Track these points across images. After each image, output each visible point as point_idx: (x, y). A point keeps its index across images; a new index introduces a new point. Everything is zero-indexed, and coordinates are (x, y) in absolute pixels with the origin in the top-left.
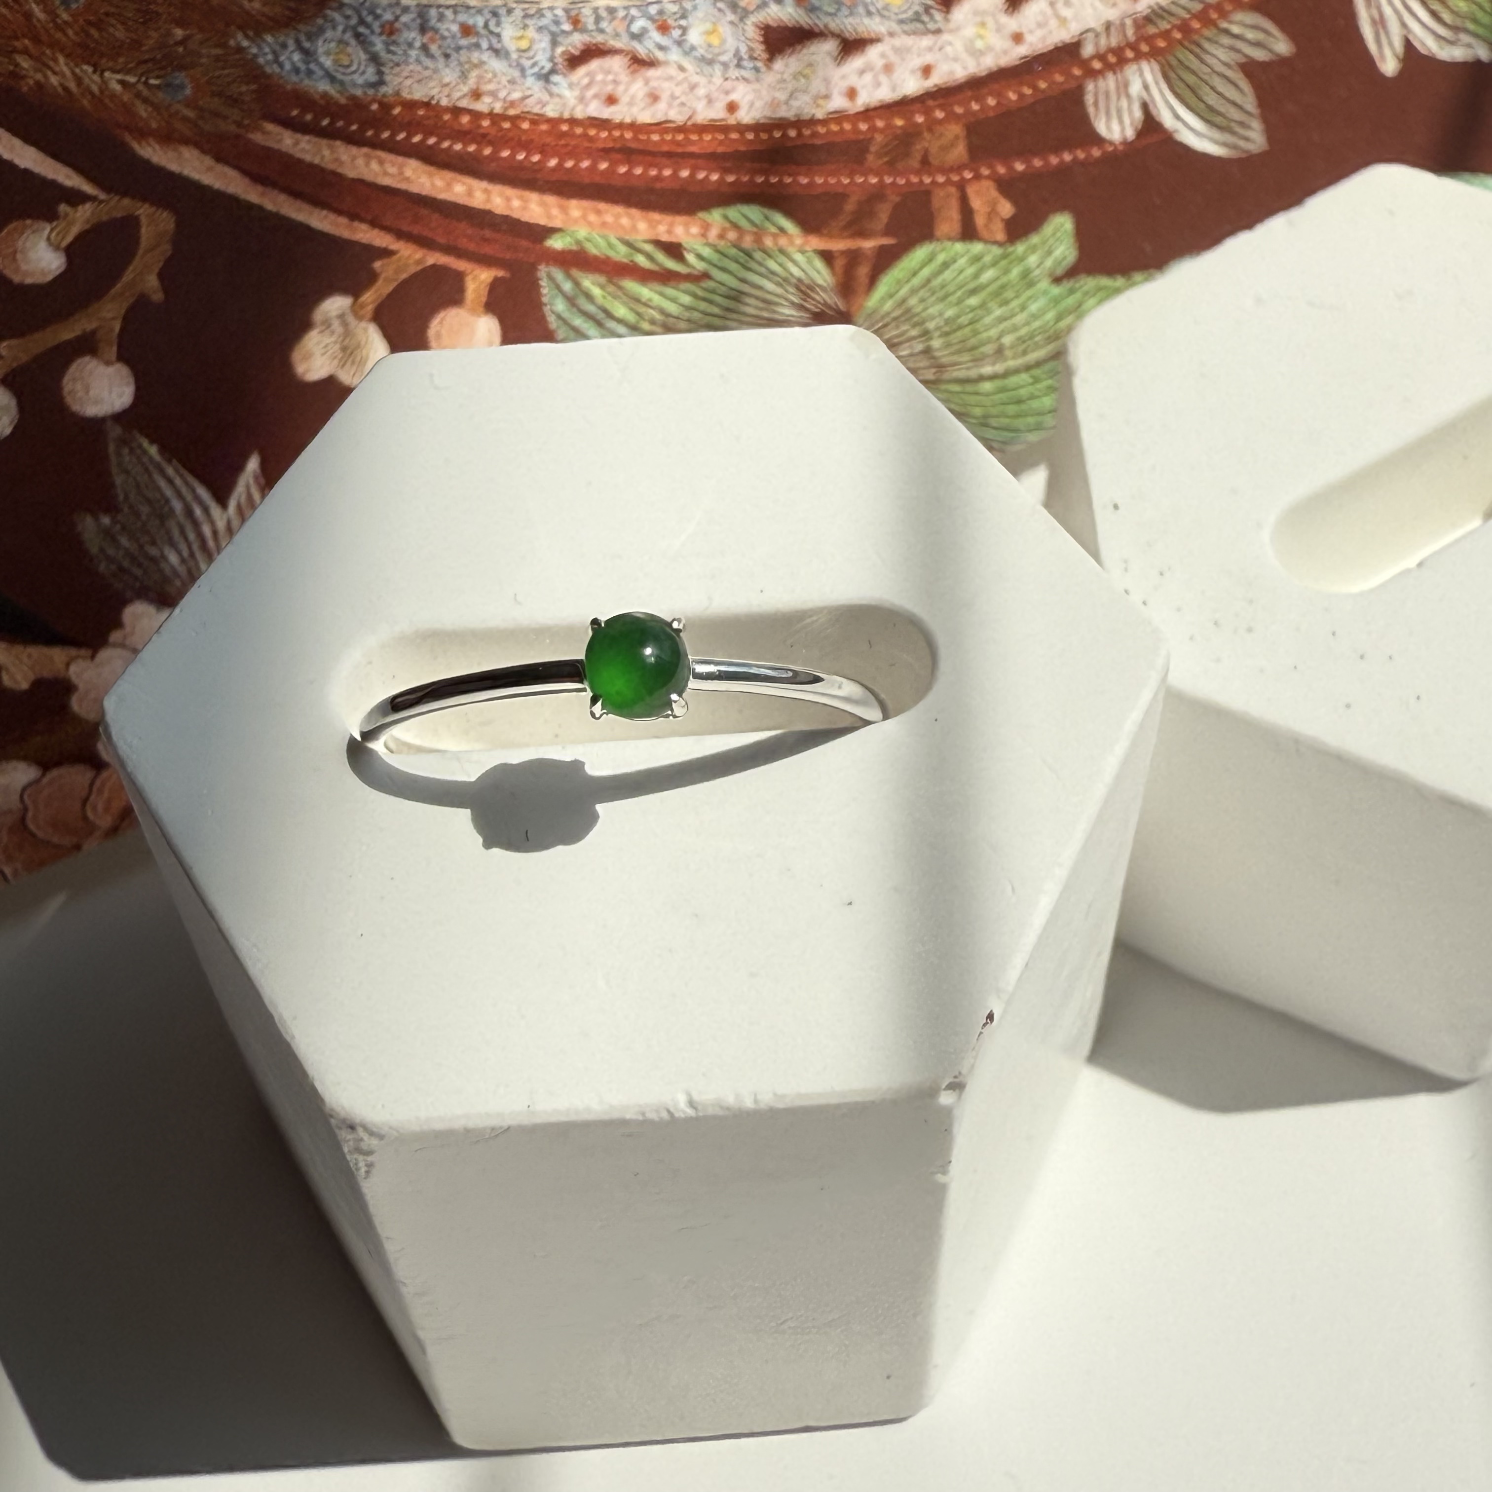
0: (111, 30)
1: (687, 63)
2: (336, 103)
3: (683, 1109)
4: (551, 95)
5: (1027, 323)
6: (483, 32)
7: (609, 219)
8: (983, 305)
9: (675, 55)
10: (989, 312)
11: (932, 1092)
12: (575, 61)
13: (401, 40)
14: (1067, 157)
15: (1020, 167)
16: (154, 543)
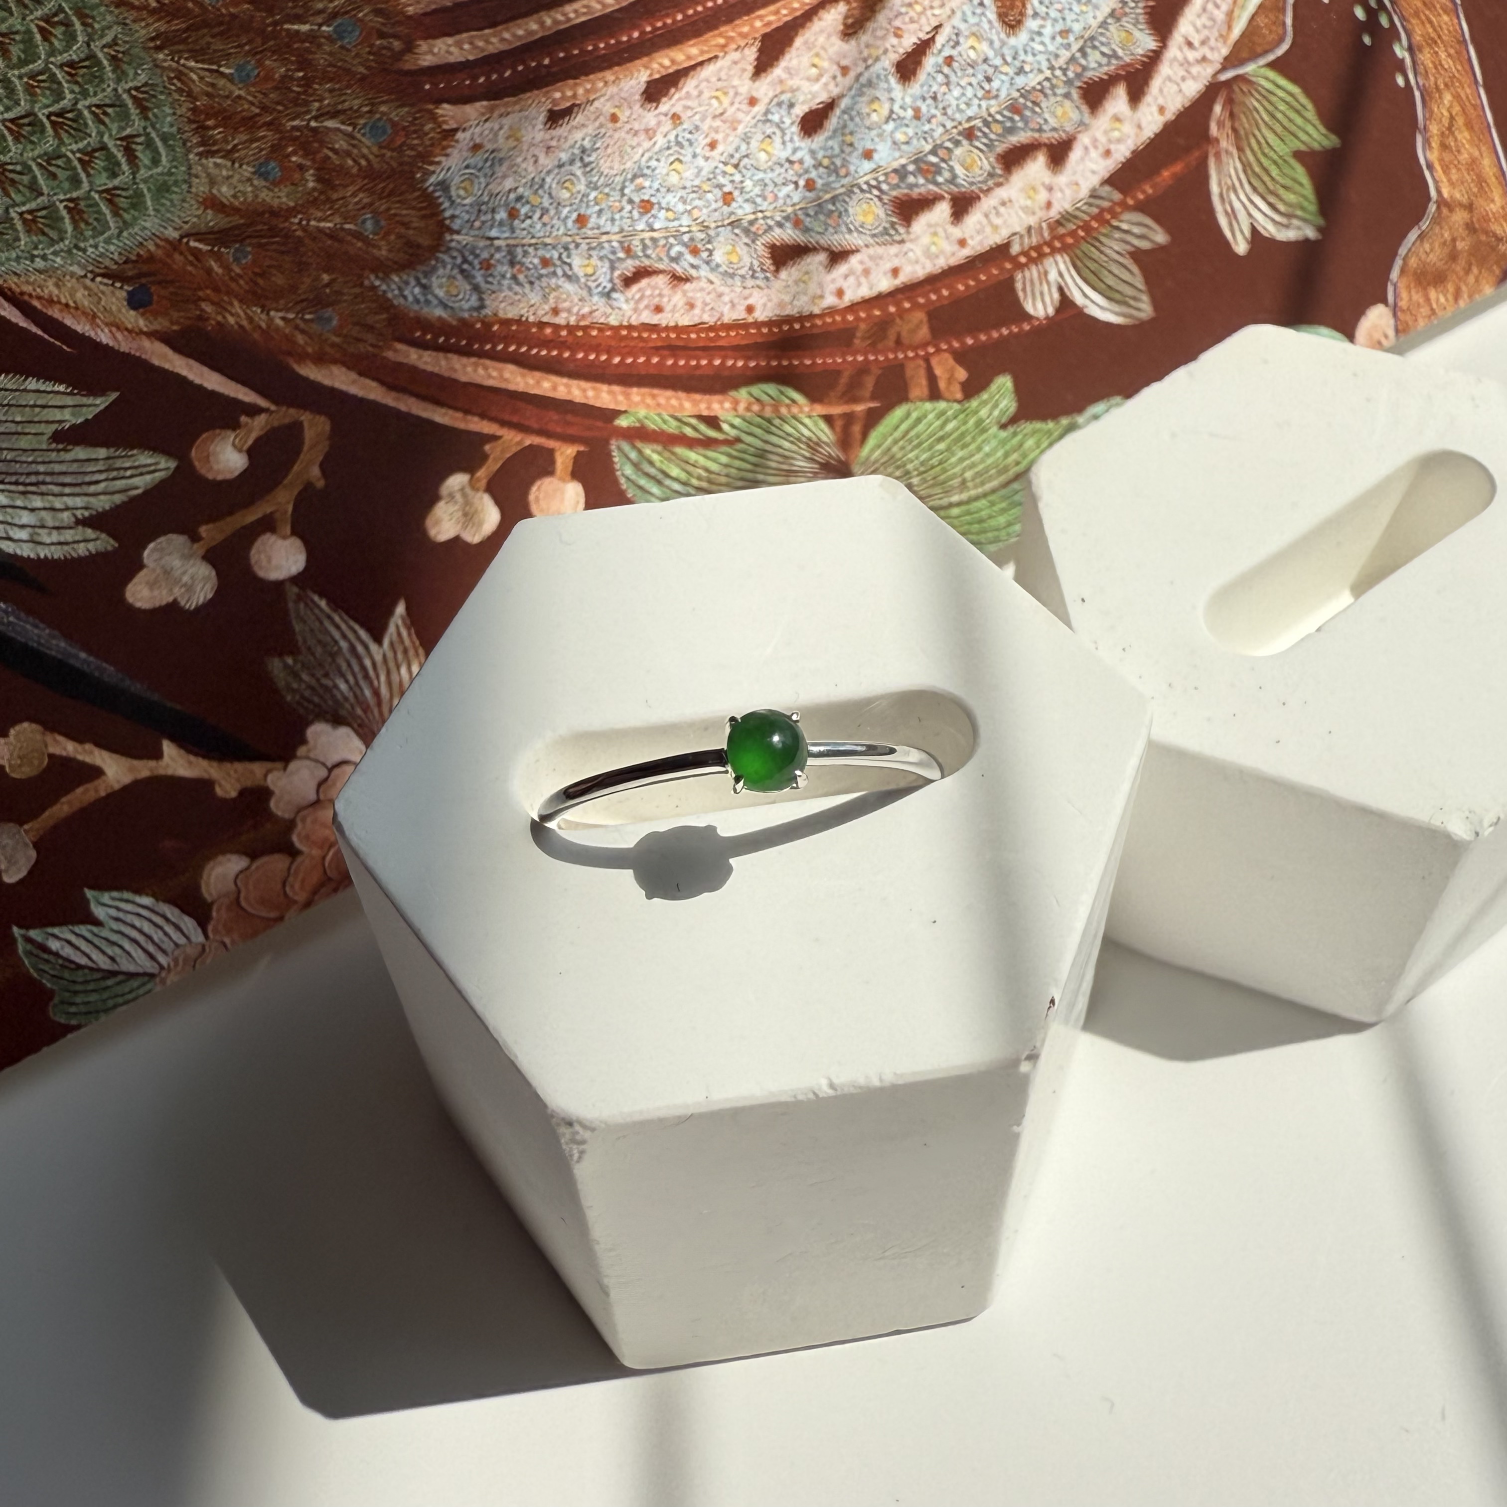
0: (273, 279)
1: (712, 277)
2: (450, 326)
3: (825, 1091)
4: (613, 309)
5: (982, 461)
6: (558, 263)
7: (662, 401)
8: (948, 449)
9: (704, 272)
10: (953, 454)
11: (1016, 1063)
12: (628, 281)
13: (496, 273)
14: (1005, 332)
15: (970, 341)
16: (326, 675)
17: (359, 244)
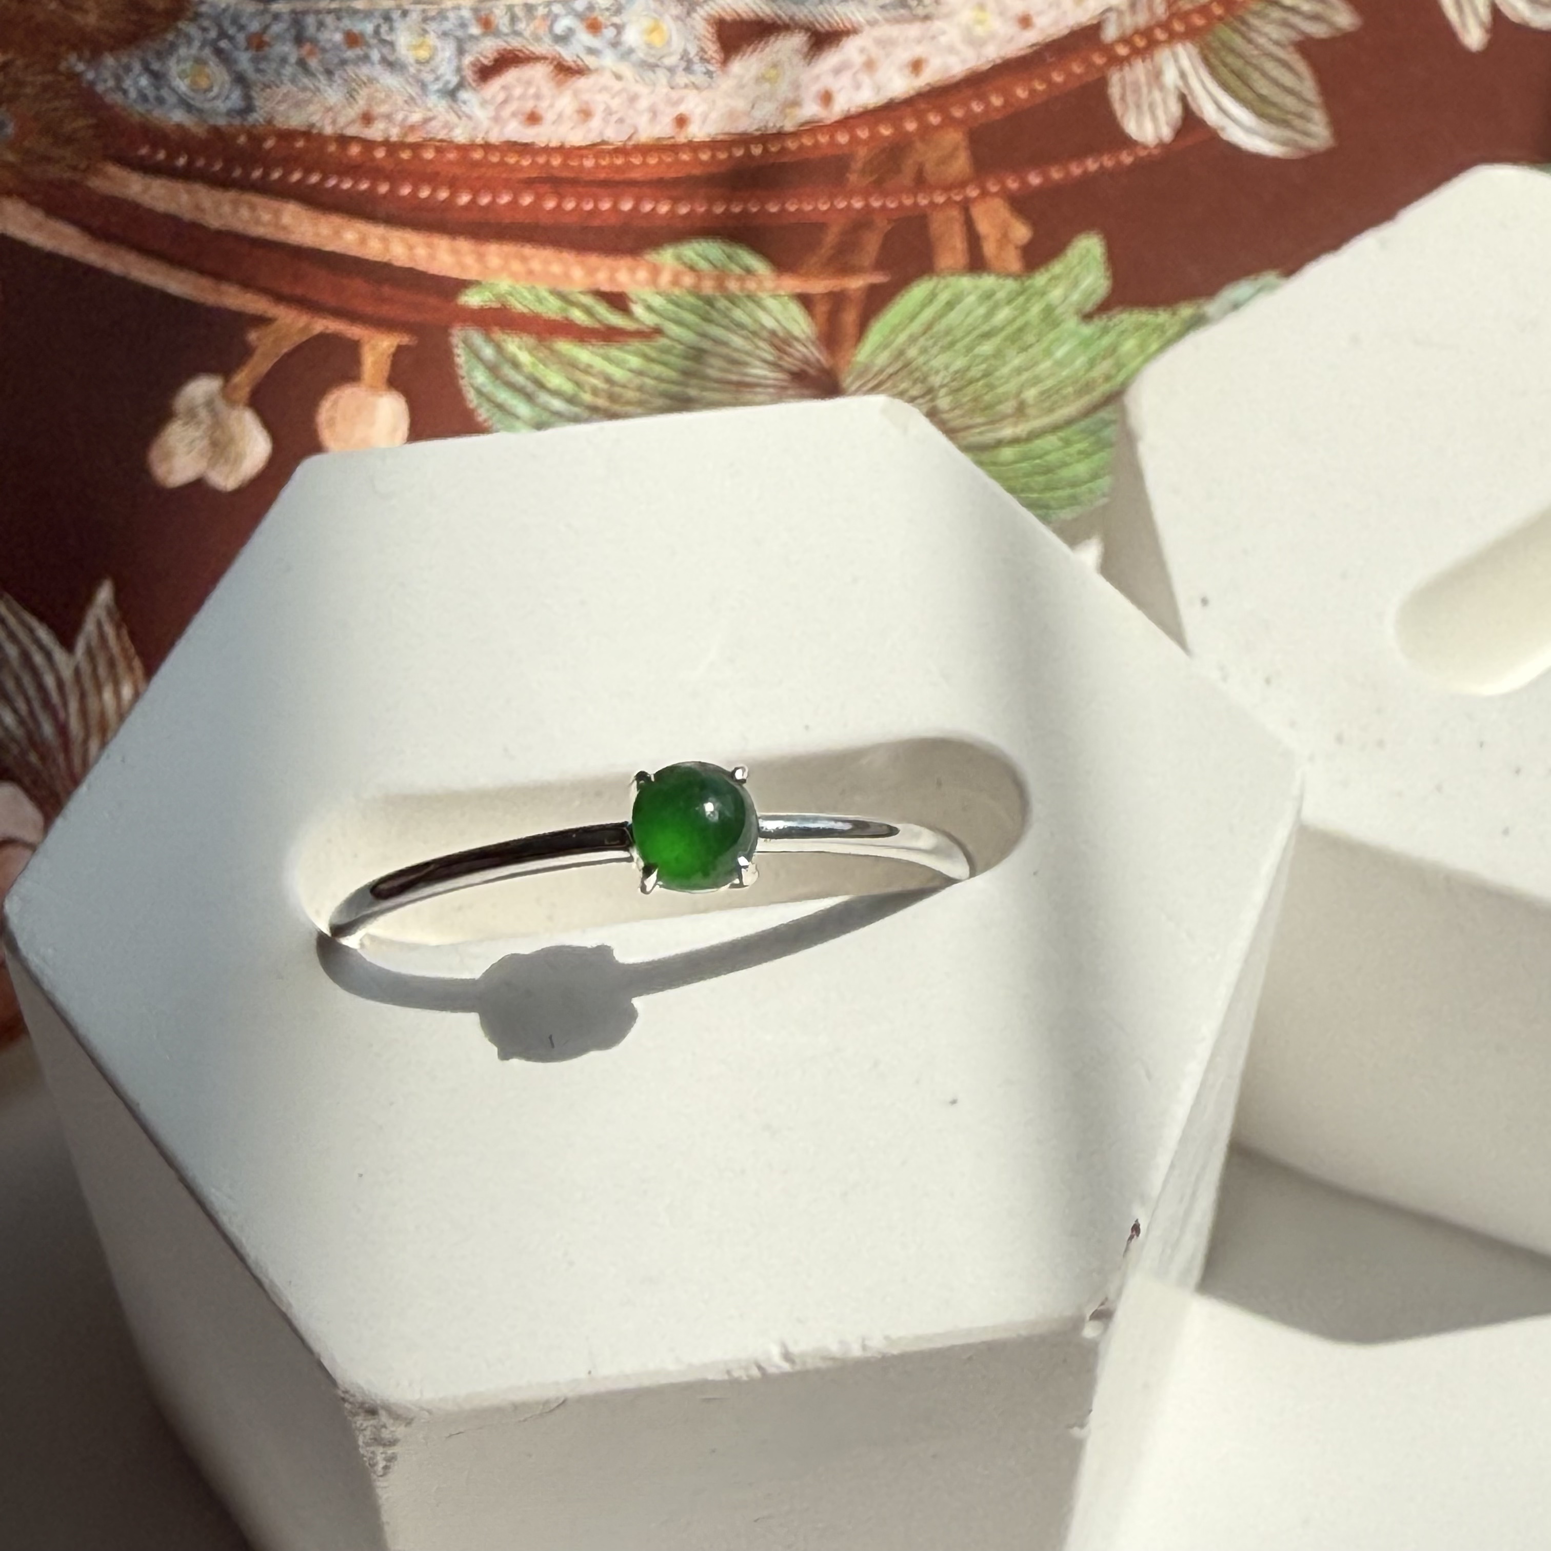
1: (623, 68)
2: (196, 139)
3: (777, 1364)
4: (460, 117)
5: (1052, 372)
6: (373, 41)
7: (536, 265)
8: (998, 354)
9: (609, 60)
10: (1006, 361)
11: (1077, 1324)
12: (486, 73)
13: (272, 56)
14: (1092, 165)
15: (1035, 180)
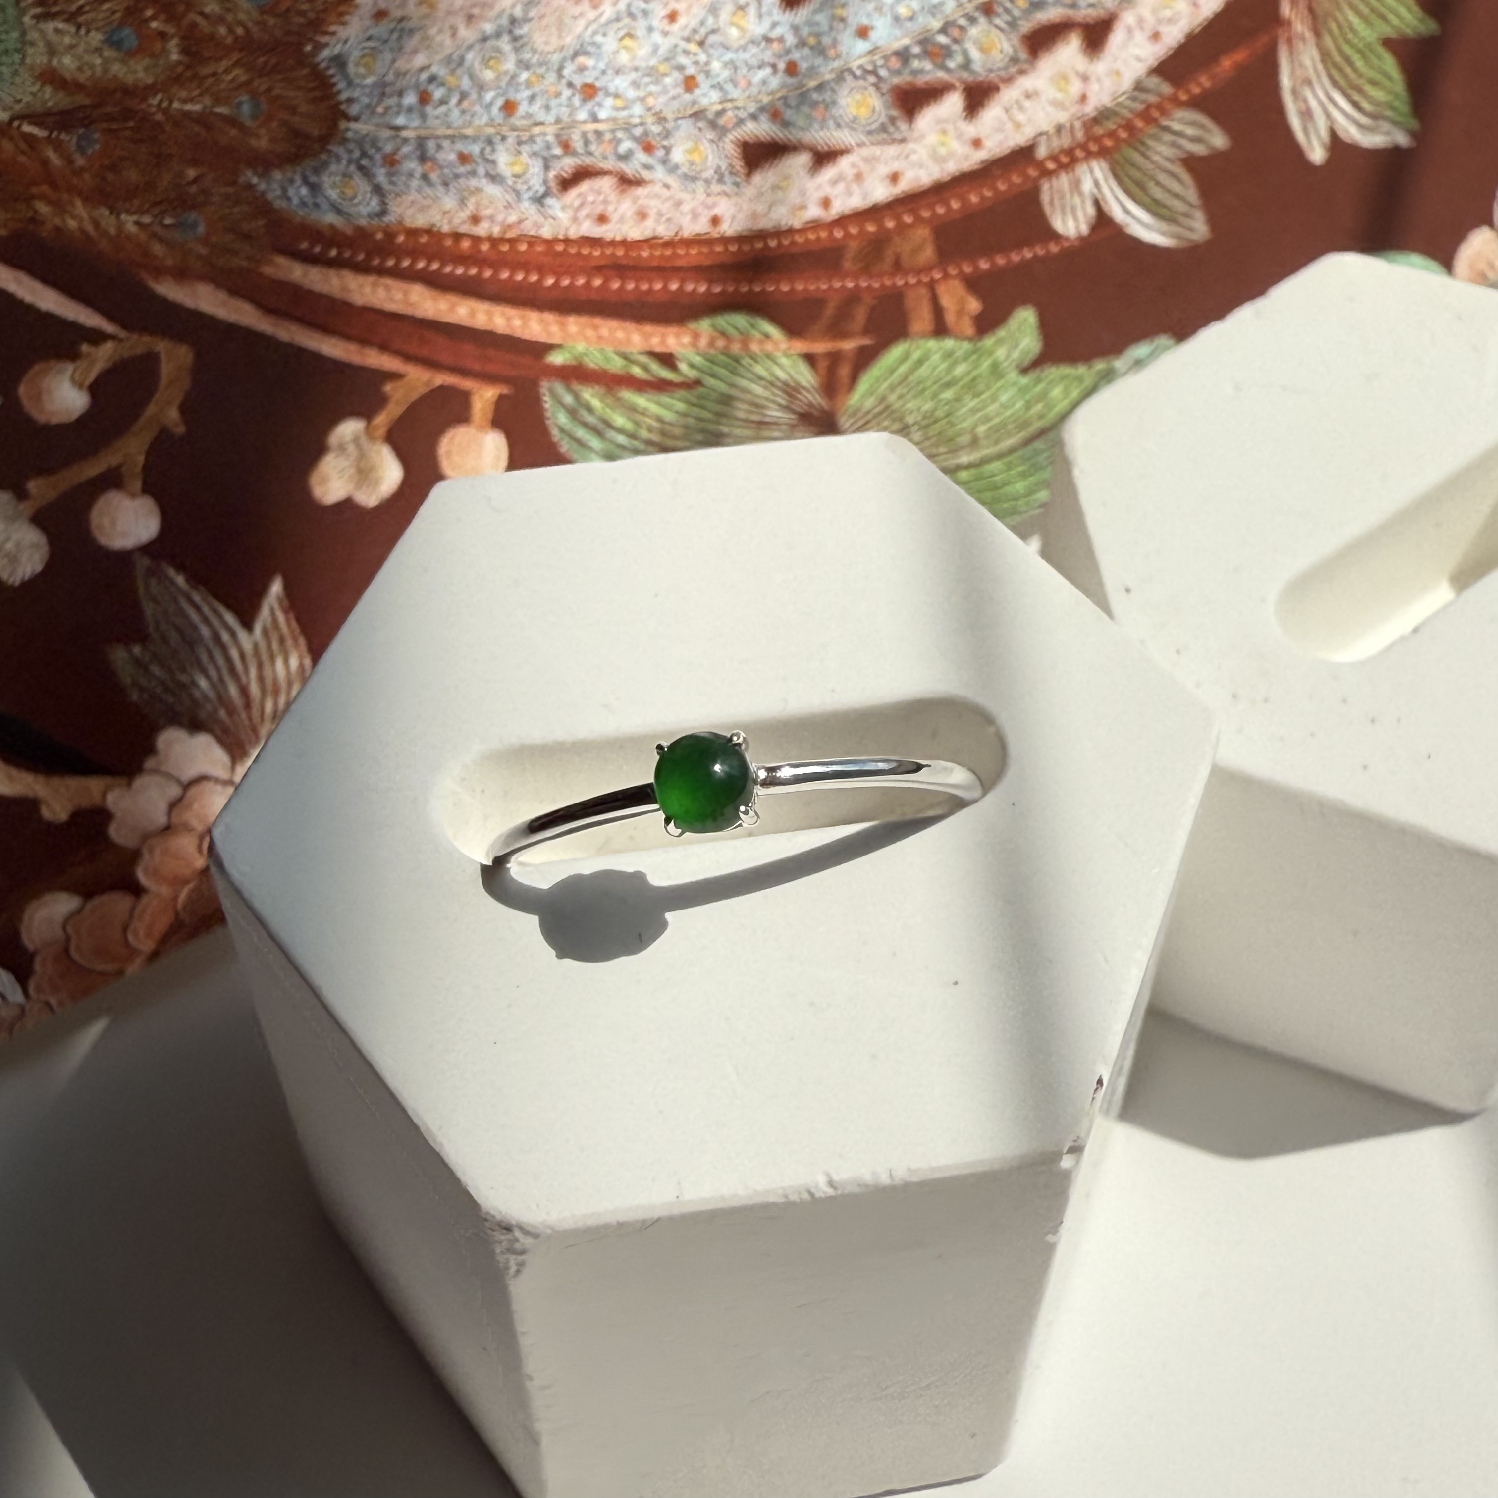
0: (126, 174)
1: (671, 180)
2: (344, 235)
3: (823, 1190)
4: (546, 218)
5: (998, 413)
6: (479, 160)
7: (605, 332)
8: (958, 399)
9: (660, 173)
10: (963, 404)
11: (1056, 1156)
12: (567, 183)
13: (402, 171)
14: (1028, 254)
15: (984, 265)
16: (184, 670)
17: (234, 132)
